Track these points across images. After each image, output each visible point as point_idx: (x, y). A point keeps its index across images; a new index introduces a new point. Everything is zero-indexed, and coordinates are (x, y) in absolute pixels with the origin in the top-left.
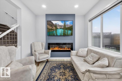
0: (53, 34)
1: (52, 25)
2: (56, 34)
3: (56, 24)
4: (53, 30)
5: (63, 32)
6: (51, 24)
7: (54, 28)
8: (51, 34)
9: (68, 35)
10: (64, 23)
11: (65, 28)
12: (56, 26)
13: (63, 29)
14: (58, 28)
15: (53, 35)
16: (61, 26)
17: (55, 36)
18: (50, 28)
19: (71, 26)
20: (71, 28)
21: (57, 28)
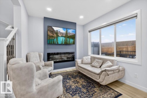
0: (54, 42)
1: (53, 32)
2: (57, 42)
3: (57, 31)
4: (54, 37)
5: (65, 40)
6: (51, 30)
7: (55, 35)
8: (52, 42)
9: (69, 44)
10: (66, 31)
11: (67, 36)
12: (57, 33)
13: (65, 37)
14: (60, 35)
15: (54, 44)
16: (62, 34)
17: (55, 44)
18: (51, 34)
19: (73, 34)
20: (73, 37)
21: (58, 36)
